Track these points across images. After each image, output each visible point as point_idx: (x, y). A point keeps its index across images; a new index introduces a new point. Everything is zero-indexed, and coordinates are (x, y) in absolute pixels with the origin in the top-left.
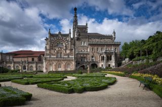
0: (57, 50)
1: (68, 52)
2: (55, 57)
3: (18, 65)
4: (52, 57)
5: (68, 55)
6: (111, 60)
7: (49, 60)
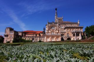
0: (52, 30)
1: (57, 31)
2: (51, 34)
3: (30, 38)
4: (49, 34)
5: (57, 33)
6: (79, 36)
7: (48, 36)
